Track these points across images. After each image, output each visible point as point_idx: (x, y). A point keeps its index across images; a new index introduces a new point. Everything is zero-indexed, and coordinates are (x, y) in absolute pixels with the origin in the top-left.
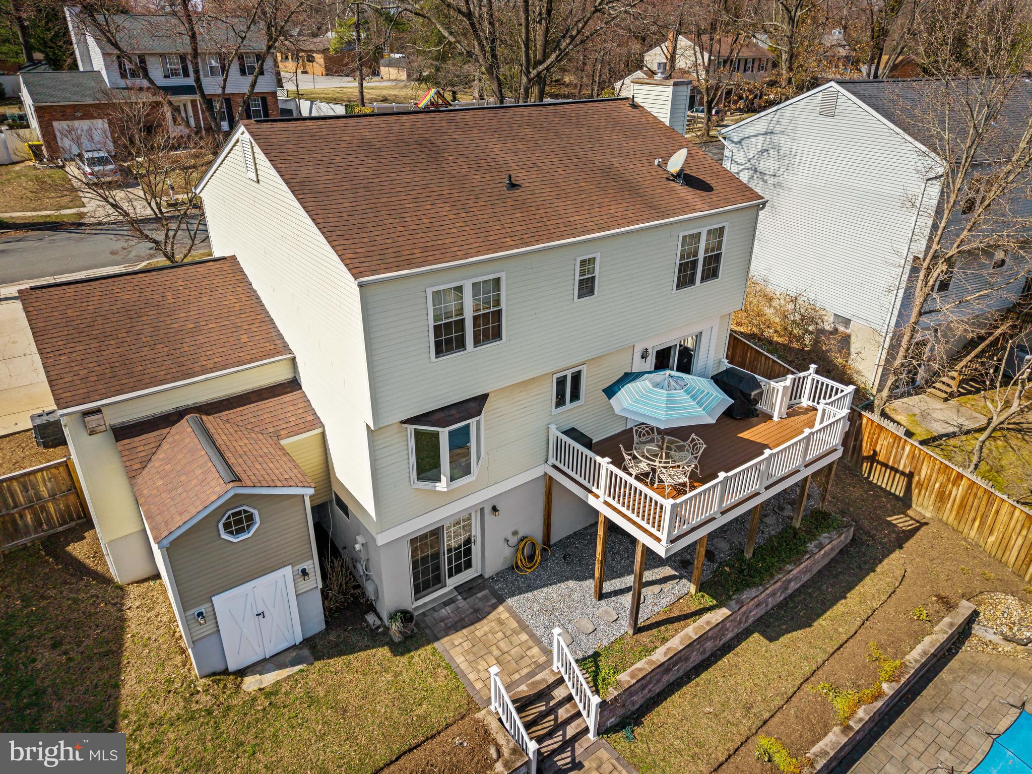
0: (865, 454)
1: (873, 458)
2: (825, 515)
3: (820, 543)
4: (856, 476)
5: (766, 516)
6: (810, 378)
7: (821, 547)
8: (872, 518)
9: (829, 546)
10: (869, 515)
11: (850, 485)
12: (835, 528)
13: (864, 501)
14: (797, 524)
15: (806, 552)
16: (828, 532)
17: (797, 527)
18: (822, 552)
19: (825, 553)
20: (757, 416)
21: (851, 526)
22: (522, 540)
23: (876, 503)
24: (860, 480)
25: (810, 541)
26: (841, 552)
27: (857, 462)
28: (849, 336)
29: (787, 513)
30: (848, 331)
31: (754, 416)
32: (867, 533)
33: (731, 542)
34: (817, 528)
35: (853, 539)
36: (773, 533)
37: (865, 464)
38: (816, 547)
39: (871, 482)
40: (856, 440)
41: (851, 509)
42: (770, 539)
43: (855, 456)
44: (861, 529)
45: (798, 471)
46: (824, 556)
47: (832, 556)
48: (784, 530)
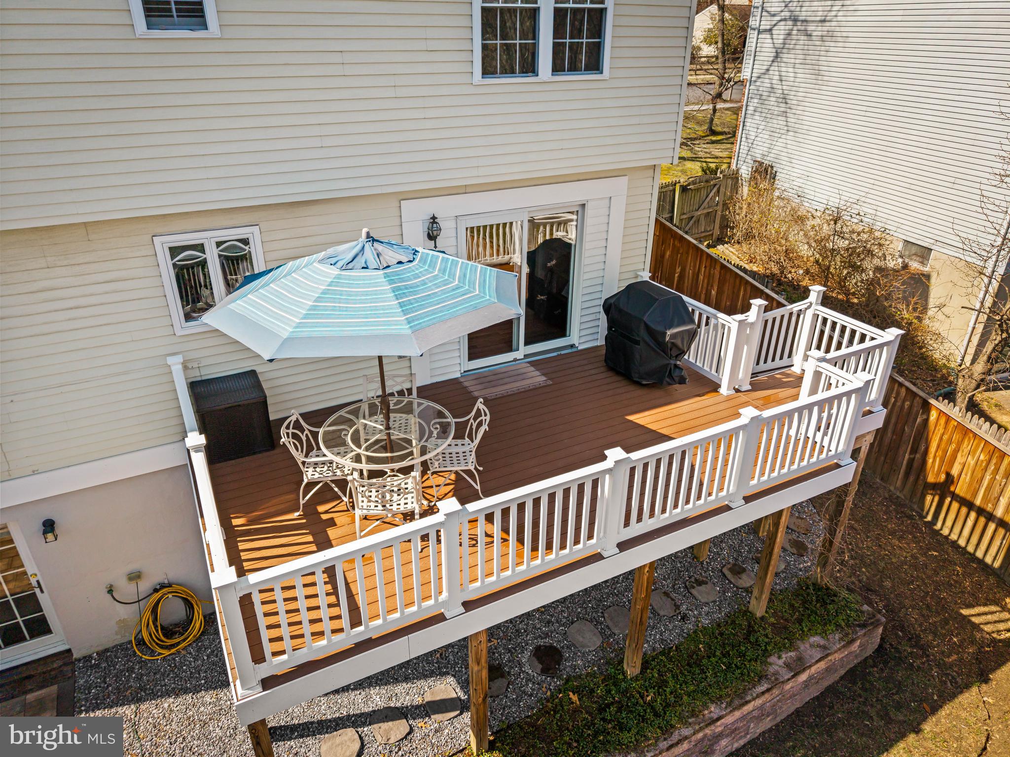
0: (931, 479)
1: (945, 488)
2: (825, 595)
3: (800, 659)
4: (910, 517)
5: (700, 583)
6: (809, 314)
7: (798, 667)
8: (928, 607)
9: (822, 665)
10: (923, 599)
11: (893, 533)
12: (838, 626)
13: (915, 567)
14: (759, 608)
15: (762, 677)
16: (824, 634)
17: (759, 614)
18: (803, 677)
19: (811, 678)
20: (682, 381)
21: (876, 624)
22: (156, 591)
23: (942, 576)
24: (915, 526)
25: (780, 648)
26: (851, 673)
27: (913, 493)
28: (928, 277)
29: (745, 581)
30: (926, 269)
31: (673, 381)
32: (914, 640)
33: (605, 634)
34: (800, 621)
35: (880, 648)
36: (705, 621)
37: (929, 498)
38: (788, 666)
39: (938, 533)
40: (914, 450)
41: (888, 584)
42: (693, 637)
43: (912, 478)
44: (902, 628)
45: (728, 508)
46: (806, 684)
47: (826, 683)
48: (731, 620)
